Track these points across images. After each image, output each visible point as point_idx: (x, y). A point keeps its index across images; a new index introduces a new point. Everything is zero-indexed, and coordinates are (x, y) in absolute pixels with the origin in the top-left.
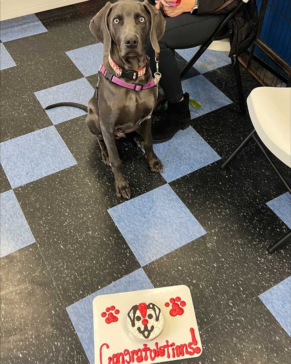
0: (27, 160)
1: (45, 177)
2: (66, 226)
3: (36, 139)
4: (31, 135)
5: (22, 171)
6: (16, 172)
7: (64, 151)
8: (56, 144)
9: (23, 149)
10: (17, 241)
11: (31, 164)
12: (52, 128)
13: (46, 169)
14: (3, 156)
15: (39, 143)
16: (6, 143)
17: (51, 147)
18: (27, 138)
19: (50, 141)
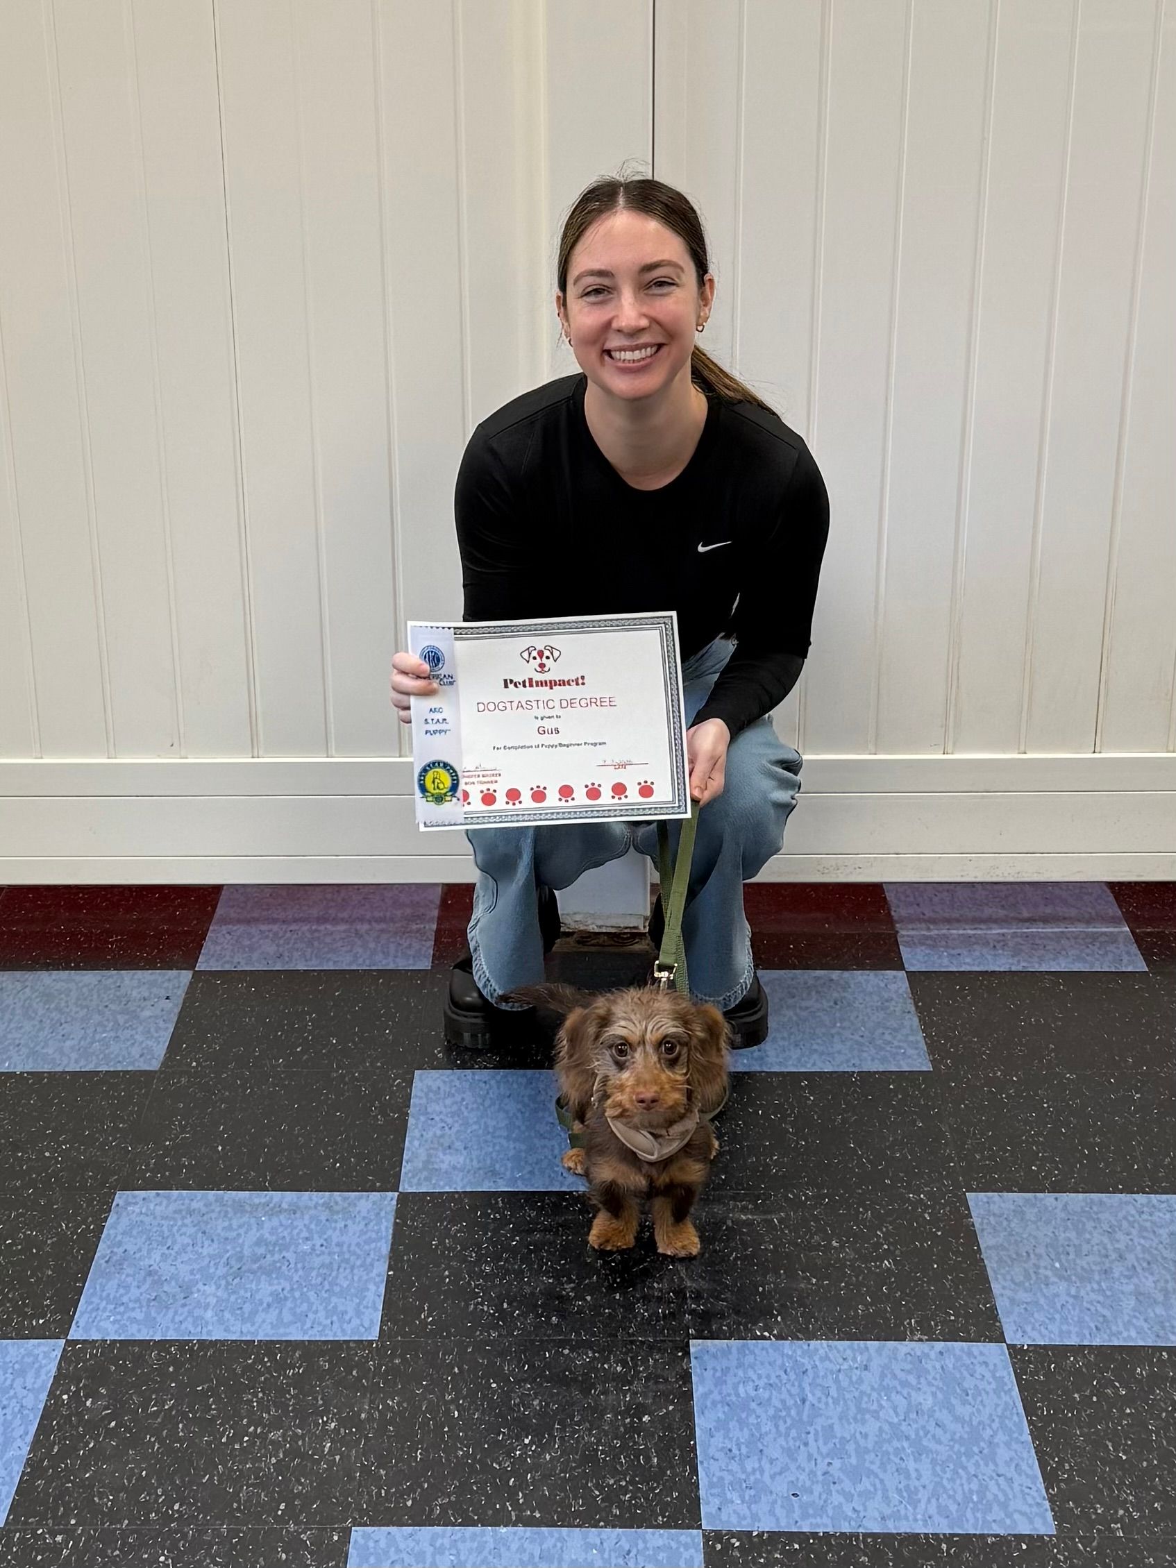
0: (816, 1441)
1: (874, 1536)
3: (898, 1372)
4: (879, 1351)
5: (773, 1477)
6: (744, 1471)
7: (1011, 1459)
8: (979, 1423)
9: (818, 1394)
11: (830, 1464)
12: (995, 1354)
13: (889, 1505)
14: (716, 1392)
15: (905, 1392)
16: (752, 1347)
17: (952, 1426)
18: (854, 1359)
19: (954, 1401)
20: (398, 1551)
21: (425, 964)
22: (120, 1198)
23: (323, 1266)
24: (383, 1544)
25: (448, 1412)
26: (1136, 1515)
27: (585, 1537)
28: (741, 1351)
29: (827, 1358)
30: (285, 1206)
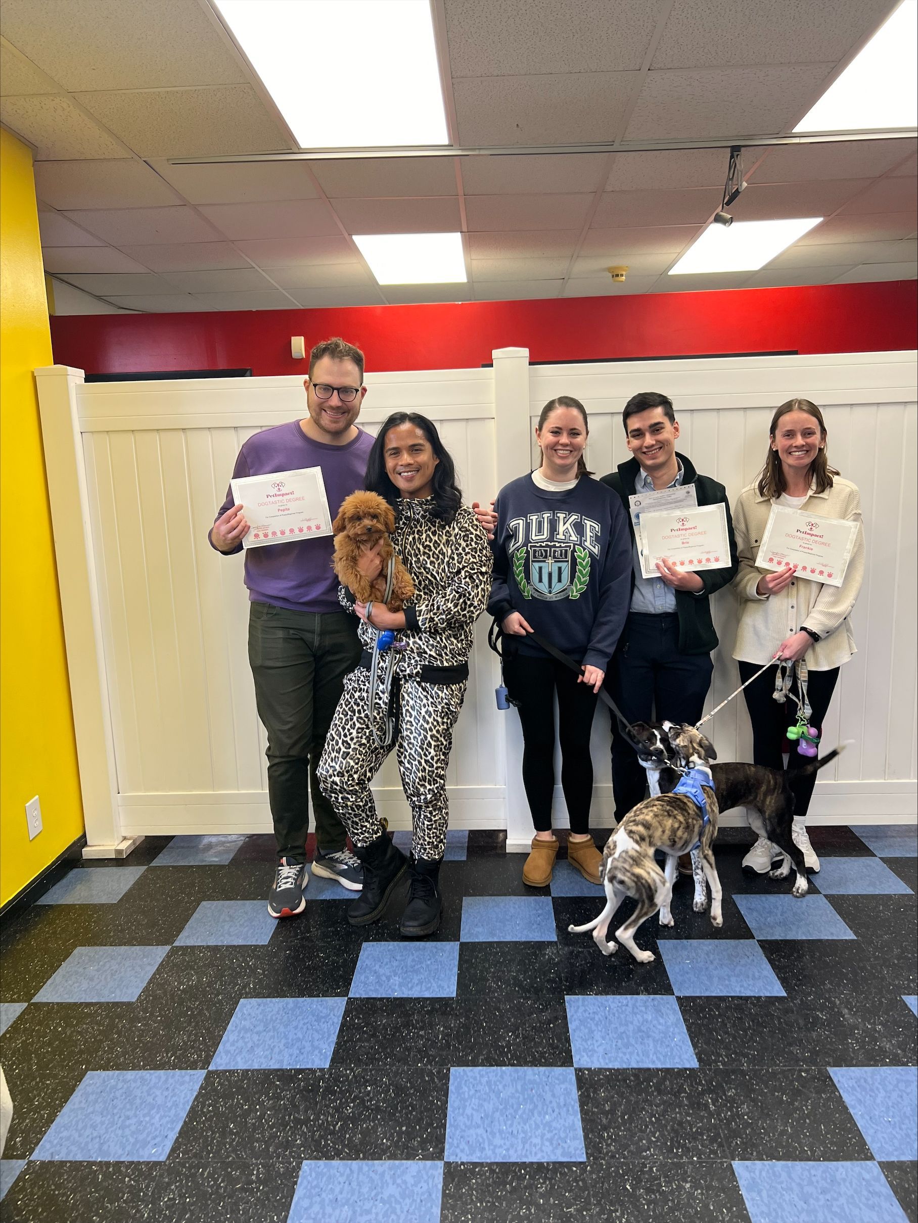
1: (635, 1069)
2: (646, 1158)
5: (598, 1047)
9: (611, 1015)
10: (556, 1148)
12: (672, 999)
17: (660, 1027)
20: (467, 1076)
21: (464, 858)
22: (364, 945)
23: (436, 969)
24: (462, 1074)
25: (482, 1024)
26: (726, 1060)
27: (533, 1070)
28: (583, 1000)
29: (613, 1002)
30: (421, 947)
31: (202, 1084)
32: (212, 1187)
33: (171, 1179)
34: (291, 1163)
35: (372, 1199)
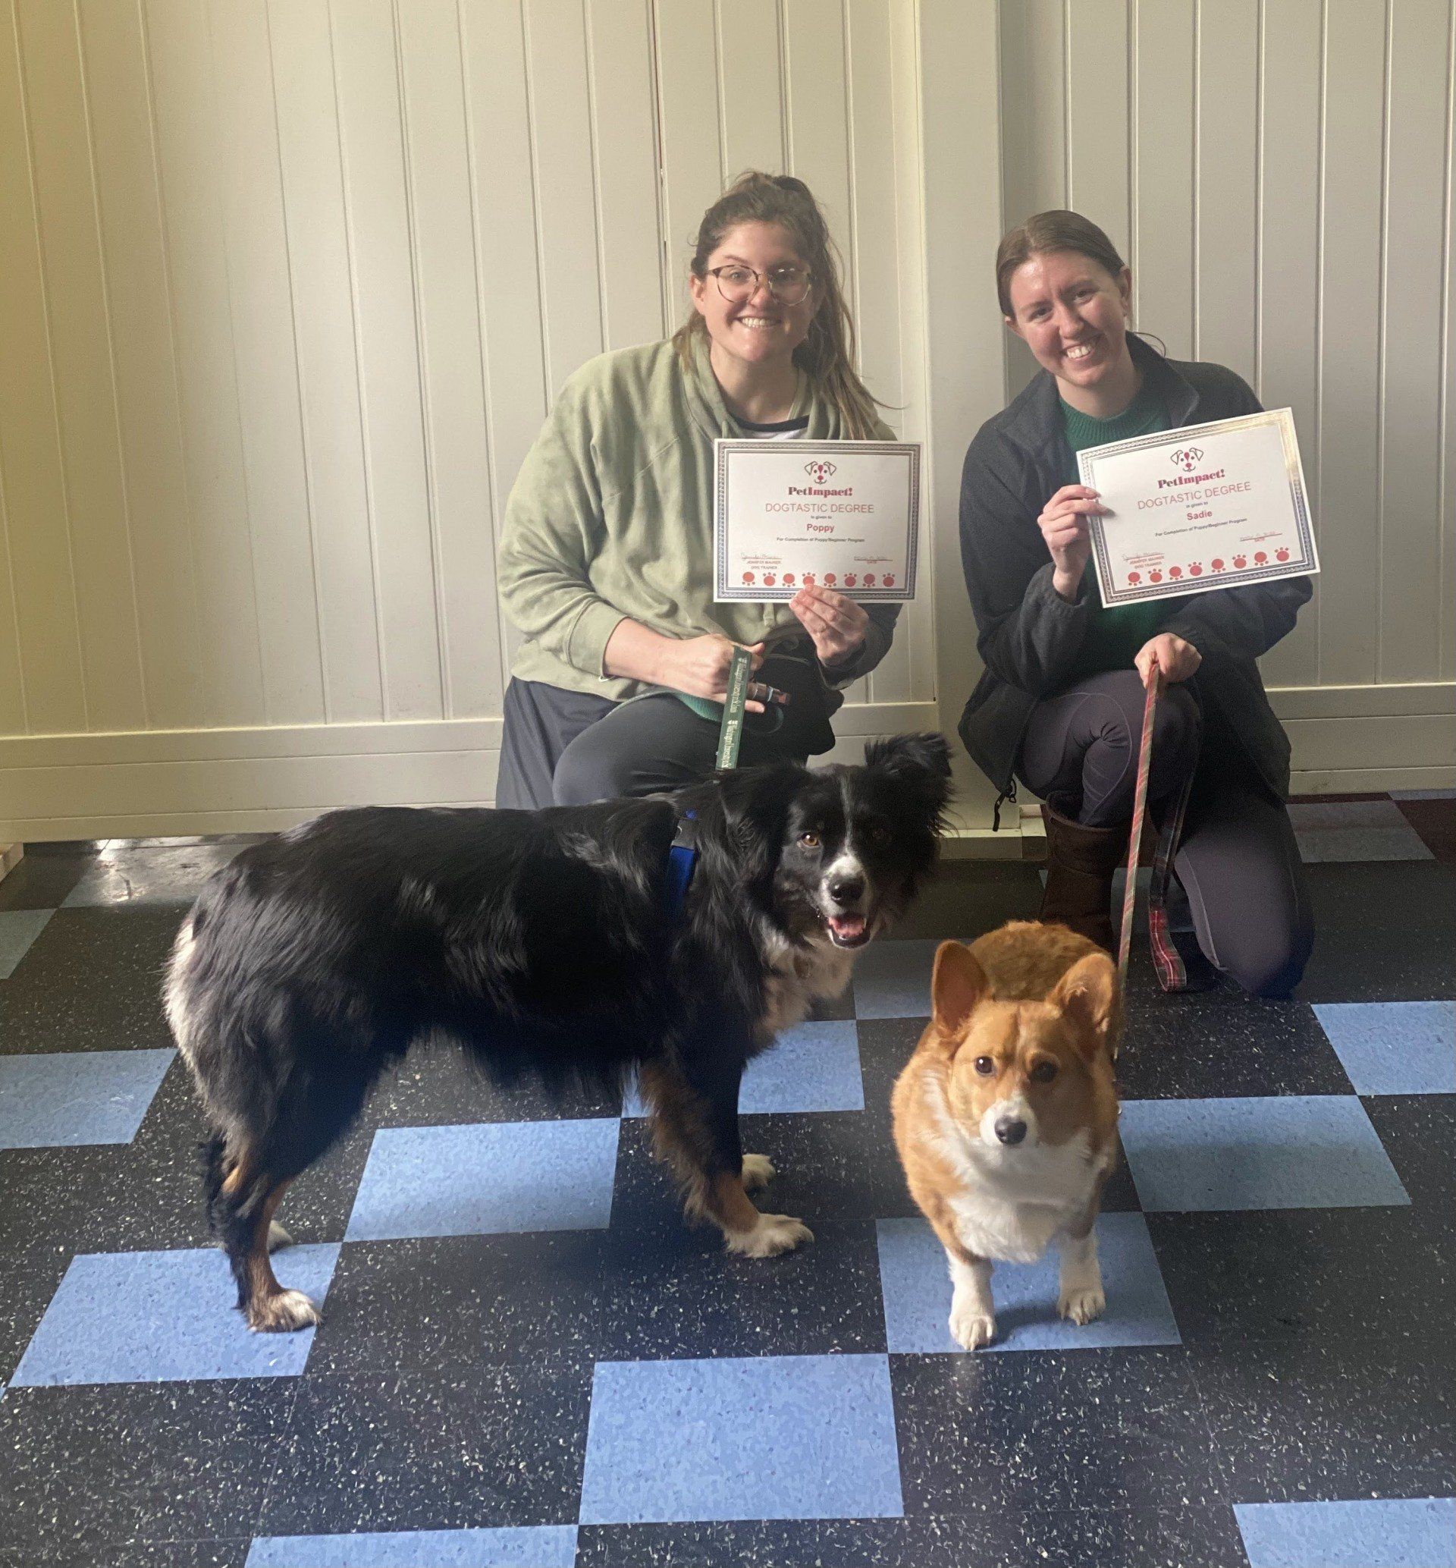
31: (338, 1264)
32: (415, 1406)
33: (325, 1399)
34: (569, 1367)
35: (751, 1409)
